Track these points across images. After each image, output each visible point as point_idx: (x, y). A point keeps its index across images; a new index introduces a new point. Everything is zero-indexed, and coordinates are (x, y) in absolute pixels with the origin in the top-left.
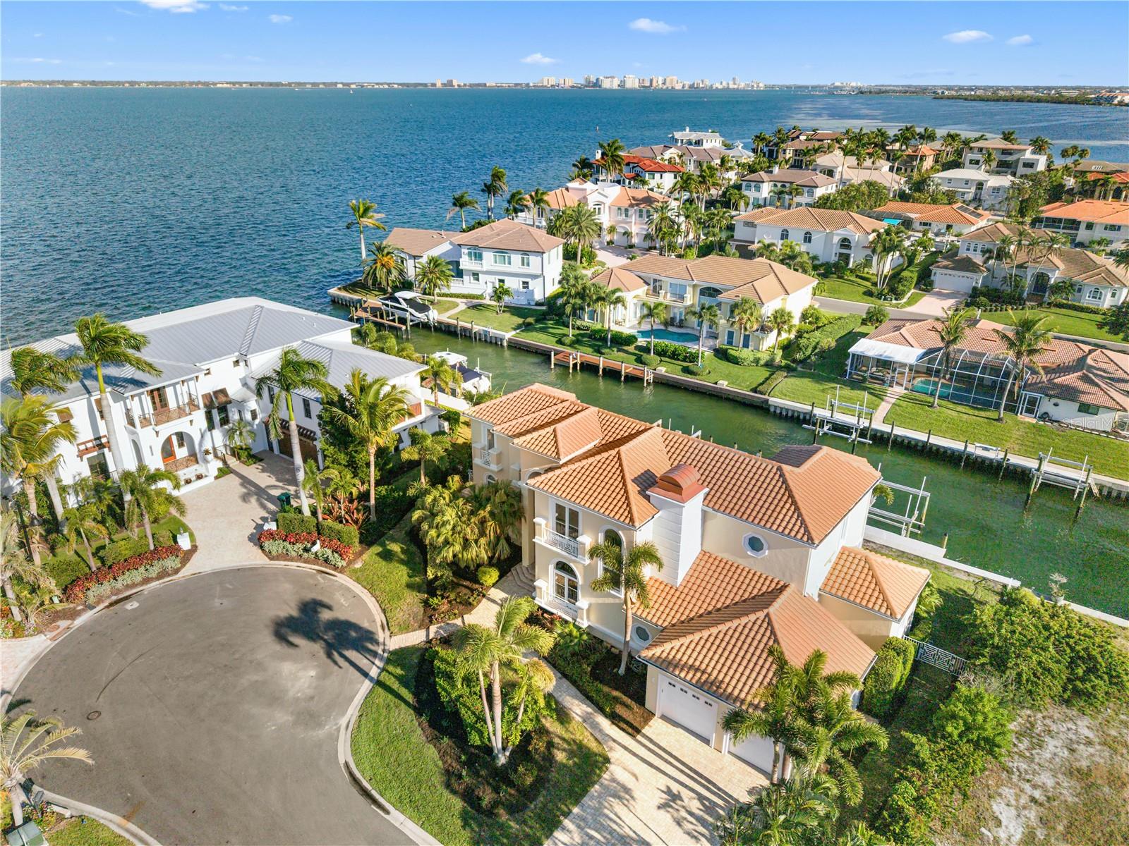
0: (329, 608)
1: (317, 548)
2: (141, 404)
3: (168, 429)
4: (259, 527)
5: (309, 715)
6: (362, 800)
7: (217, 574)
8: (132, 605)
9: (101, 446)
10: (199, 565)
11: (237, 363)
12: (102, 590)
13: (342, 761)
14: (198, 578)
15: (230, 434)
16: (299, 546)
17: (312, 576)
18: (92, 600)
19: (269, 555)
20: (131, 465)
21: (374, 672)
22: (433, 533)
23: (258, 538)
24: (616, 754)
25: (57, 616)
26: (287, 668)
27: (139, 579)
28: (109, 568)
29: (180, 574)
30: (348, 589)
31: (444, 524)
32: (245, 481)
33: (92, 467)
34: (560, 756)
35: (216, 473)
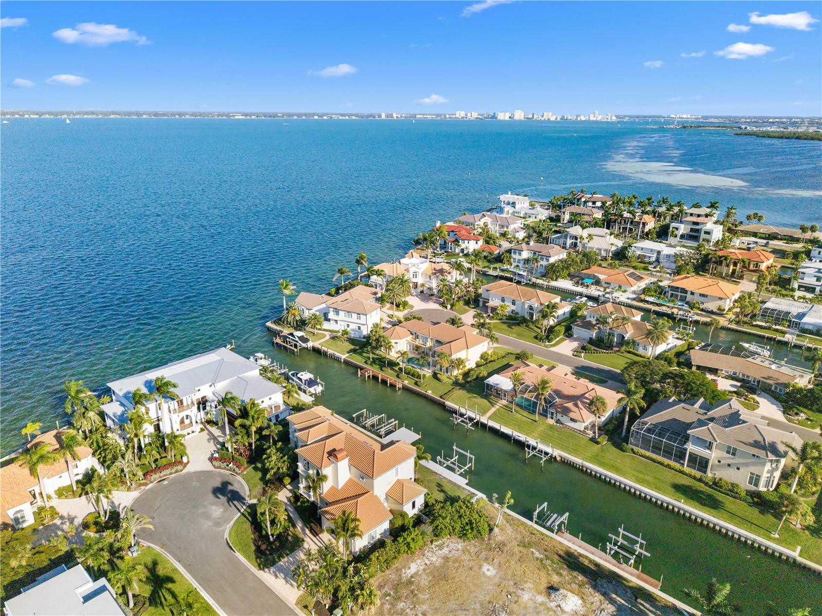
0: (232, 485)
1: (231, 465)
2: (174, 405)
3: (184, 414)
4: (212, 454)
5: (218, 523)
6: (228, 549)
7: (195, 473)
8: (165, 482)
9: (159, 420)
10: (190, 469)
11: (211, 386)
12: (156, 477)
13: (225, 538)
14: (190, 475)
15: (207, 413)
16: (225, 464)
17: (228, 476)
18: (152, 480)
19: (214, 466)
20: (169, 431)
21: (242, 510)
22: (268, 464)
23: (211, 459)
24: (307, 539)
25: (141, 485)
26: (214, 508)
27: (169, 473)
28: (158, 469)
29: (183, 471)
30: (240, 482)
31: (272, 461)
32: (210, 433)
33: (155, 428)
34: (290, 538)
35: (199, 430)
